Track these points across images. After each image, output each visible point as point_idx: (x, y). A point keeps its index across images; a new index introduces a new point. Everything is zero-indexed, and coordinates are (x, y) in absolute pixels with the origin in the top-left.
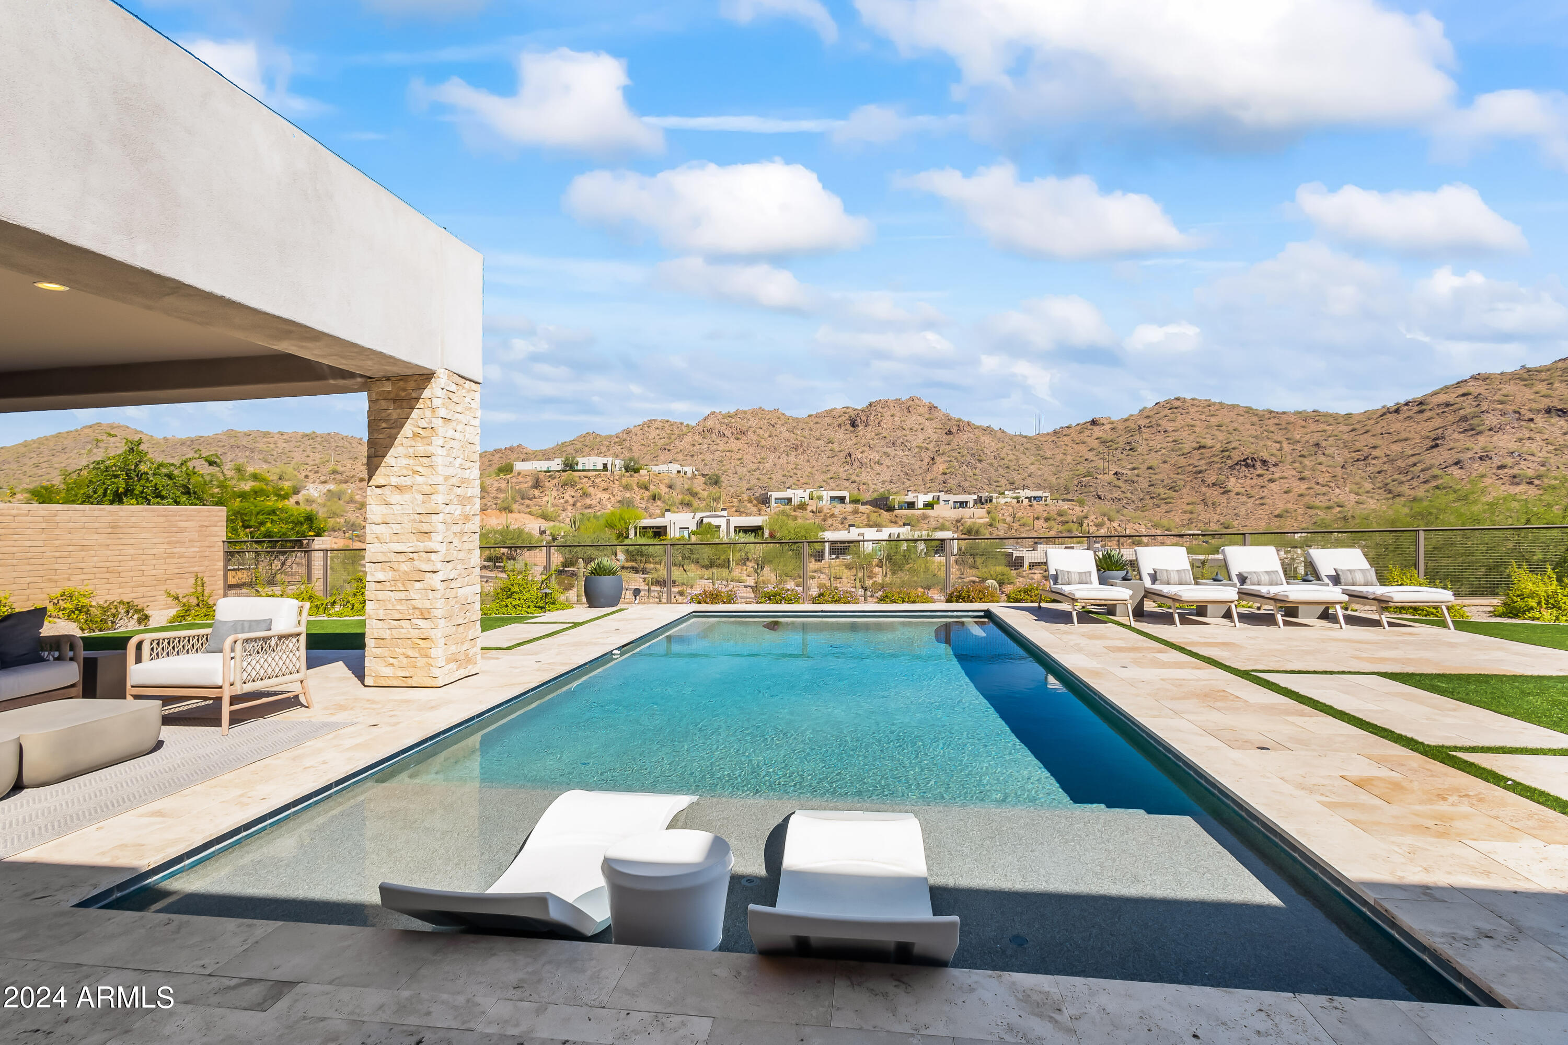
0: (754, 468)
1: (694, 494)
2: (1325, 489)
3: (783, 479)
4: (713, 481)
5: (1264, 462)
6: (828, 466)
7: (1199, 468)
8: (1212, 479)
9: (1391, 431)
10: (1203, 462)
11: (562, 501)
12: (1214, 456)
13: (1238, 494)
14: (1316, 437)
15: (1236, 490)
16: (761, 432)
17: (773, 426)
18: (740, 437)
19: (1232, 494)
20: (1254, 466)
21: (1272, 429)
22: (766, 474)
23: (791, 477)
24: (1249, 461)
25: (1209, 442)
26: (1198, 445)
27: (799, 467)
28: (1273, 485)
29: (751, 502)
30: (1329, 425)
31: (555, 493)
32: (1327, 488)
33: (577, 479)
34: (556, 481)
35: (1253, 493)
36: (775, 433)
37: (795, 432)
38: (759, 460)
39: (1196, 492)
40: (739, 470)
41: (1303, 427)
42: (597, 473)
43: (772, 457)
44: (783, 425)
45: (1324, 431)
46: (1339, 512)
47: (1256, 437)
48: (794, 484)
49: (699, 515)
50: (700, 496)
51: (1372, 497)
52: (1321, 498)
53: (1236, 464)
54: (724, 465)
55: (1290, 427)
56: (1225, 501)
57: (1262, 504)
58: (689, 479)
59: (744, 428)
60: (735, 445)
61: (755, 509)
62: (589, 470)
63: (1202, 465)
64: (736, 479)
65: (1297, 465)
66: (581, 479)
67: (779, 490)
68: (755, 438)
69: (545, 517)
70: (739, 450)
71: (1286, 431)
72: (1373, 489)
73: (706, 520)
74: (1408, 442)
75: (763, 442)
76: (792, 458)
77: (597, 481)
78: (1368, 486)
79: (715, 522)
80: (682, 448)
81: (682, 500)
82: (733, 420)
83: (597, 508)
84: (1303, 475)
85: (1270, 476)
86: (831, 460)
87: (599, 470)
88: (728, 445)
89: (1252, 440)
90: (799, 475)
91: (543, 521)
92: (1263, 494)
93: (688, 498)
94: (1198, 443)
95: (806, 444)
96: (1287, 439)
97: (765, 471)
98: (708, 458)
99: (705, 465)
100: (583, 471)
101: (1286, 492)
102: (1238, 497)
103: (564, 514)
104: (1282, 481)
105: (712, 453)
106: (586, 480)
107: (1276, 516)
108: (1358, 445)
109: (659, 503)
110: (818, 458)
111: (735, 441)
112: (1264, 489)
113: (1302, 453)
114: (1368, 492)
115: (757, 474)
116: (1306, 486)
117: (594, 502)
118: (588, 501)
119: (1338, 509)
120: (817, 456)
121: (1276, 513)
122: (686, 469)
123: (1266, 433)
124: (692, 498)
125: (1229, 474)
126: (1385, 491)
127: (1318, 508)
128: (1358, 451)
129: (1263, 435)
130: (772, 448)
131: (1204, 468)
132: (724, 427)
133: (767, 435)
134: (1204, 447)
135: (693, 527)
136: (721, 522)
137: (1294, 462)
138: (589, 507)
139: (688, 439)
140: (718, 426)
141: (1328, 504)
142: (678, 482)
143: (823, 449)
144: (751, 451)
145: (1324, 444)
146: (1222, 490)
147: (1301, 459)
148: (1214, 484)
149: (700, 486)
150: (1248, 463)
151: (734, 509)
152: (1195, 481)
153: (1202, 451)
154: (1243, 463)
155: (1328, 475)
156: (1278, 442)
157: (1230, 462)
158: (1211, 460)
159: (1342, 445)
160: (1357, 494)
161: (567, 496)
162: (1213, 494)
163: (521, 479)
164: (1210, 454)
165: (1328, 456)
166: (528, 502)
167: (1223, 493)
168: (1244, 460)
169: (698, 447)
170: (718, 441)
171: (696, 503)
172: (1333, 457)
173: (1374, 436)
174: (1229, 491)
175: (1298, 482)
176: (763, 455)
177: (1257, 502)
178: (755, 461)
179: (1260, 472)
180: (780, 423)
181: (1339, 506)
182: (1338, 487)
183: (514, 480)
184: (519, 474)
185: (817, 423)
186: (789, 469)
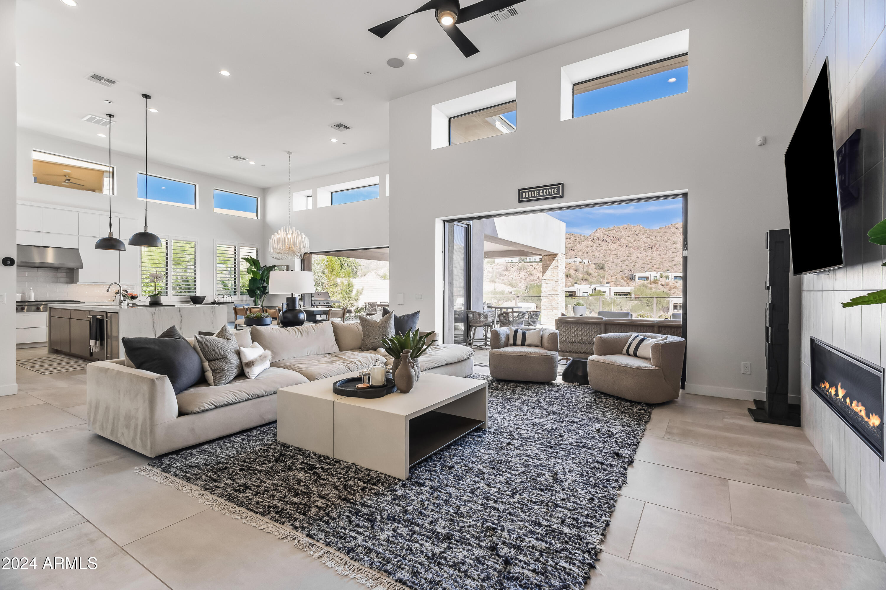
0: (624, 259)
1: (590, 275)
3: (643, 266)
4: (600, 267)
6: (673, 258)
11: (519, 278)
16: (629, 239)
17: (637, 235)
18: (616, 242)
22: (632, 263)
23: (648, 264)
27: (654, 258)
29: (623, 279)
31: (515, 274)
33: (526, 267)
34: (516, 267)
36: (638, 239)
37: (651, 238)
38: (627, 255)
40: (615, 260)
42: (537, 263)
43: (636, 253)
44: (643, 234)
48: (650, 268)
49: (593, 286)
50: (592, 275)
54: (606, 258)
58: (586, 266)
59: (618, 237)
60: (612, 246)
61: (626, 283)
62: (532, 262)
64: (614, 266)
66: (528, 266)
67: (640, 272)
68: (625, 242)
69: (511, 285)
70: (615, 249)
73: (597, 289)
75: (630, 245)
76: (649, 253)
77: (537, 267)
79: (603, 289)
80: (581, 249)
81: (583, 277)
82: (612, 233)
83: (537, 281)
86: (675, 254)
87: (538, 262)
88: (608, 246)
90: (653, 263)
91: (510, 287)
93: (586, 276)
95: (658, 245)
97: (631, 261)
98: (597, 254)
99: (595, 258)
100: (529, 262)
103: (520, 284)
105: (599, 251)
106: (531, 267)
109: (570, 279)
110: (666, 253)
111: (613, 244)
115: (626, 262)
117: (535, 278)
118: (532, 278)
120: (665, 252)
122: (584, 261)
124: (588, 277)
130: (636, 248)
132: (606, 236)
133: (632, 240)
135: (590, 292)
136: (607, 290)
138: (533, 281)
139: (585, 244)
140: (602, 236)
142: (581, 268)
143: (670, 247)
144: (623, 249)
149: (593, 270)
151: (613, 283)
161: (522, 275)
163: (499, 267)
166: (502, 278)
169: (591, 248)
170: (602, 244)
171: (591, 279)
176: (630, 252)
178: (625, 255)
180: (641, 233)
183: (495, 267)
184: (498, 264)
185: (665, 232)
186: (647, 259)
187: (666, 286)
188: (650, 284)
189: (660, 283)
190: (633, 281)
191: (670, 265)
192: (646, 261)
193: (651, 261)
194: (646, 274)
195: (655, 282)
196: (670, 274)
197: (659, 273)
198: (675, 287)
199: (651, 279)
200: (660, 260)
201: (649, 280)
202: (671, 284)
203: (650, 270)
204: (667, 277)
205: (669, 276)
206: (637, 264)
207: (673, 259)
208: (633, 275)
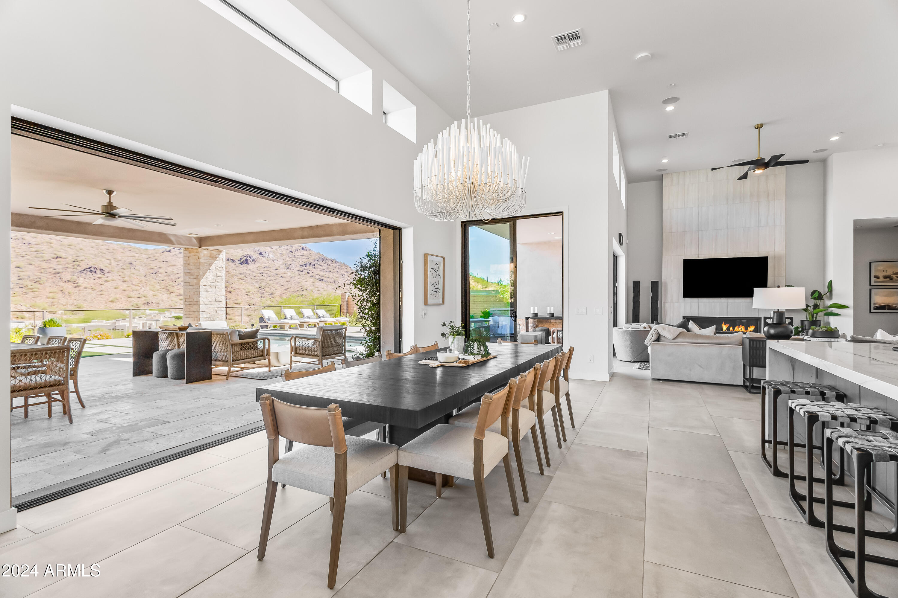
2: (137, 288)
5: (102, 270)
7: (57, 271)
8: (68, 278)
9: (167, 260)
10: (60, 267)
12: (68, 263)
13: (85, 288)
14: (130, 260)
15: (84, 285)
19: (81, 288)
20: (95, 272)
21: (104, 252)
24: (92, 269)
25: (63, 255)
26: (55, 256)
28: (107, 284)
30: (137, 253)
32: (138, 287)
35: (94, 287)
39: (56, 285)
41: (123, 253)
45: (134, 256)
46: (145, 300)
47: (95, 255)
51: (160, 293)
52: (135, 292)
53: (84, 270)
55: (115, 251)
56: (77, 292)
57: (102, 295)
63: (60, 268)
65: (120, 273)
71: (113, 254)
72: (160, 289)
74: (175, 267)
78: (158, 287)
84: (125, 279)
85: (106, 279)
89: (93, 257)
92: (101, 289)
94: (55, 254)
96: (114, 258)
101: (115, 288)
102: (86, 289)
104: (113, 281)
107: (110, 302)
108: (152, 266)
112: (102, 286)
113: (123, 267)
114: (158, 290)
116: (126, 285)
119: (144, 298)
121: (110, 300)
123: (101, 254)
125: (79, 275)
126: (166, 290)
127: (134, 297)
128: (152, 269)
129: (99, 254)
131: (61, 271)
134: (61, 258)
137: (119, 272)
141: (138, 296)
145: (134, 263)
146: (75, 285)
147: (122, 270)
148: (69, 281)
150: (91, 270)
152: (55, 278)
153: (59, 259)
154: (88, 270)
155: (137, 280)
156: (109, 260)
157: (80, 269)
158: (66, 266)
159: (144, 265)
160: (153, 291)
162: (69, 287)
164: (65, 262)
165: (137, 270)
167: (75, 287)
168: (89, 268)
172: (140, 271)
173: (159, 262)
174: (80, 286)
175: (122, 283)
177: (98, 293)
179: (99, 275)
181: (145, 297)
182: (143, 287)
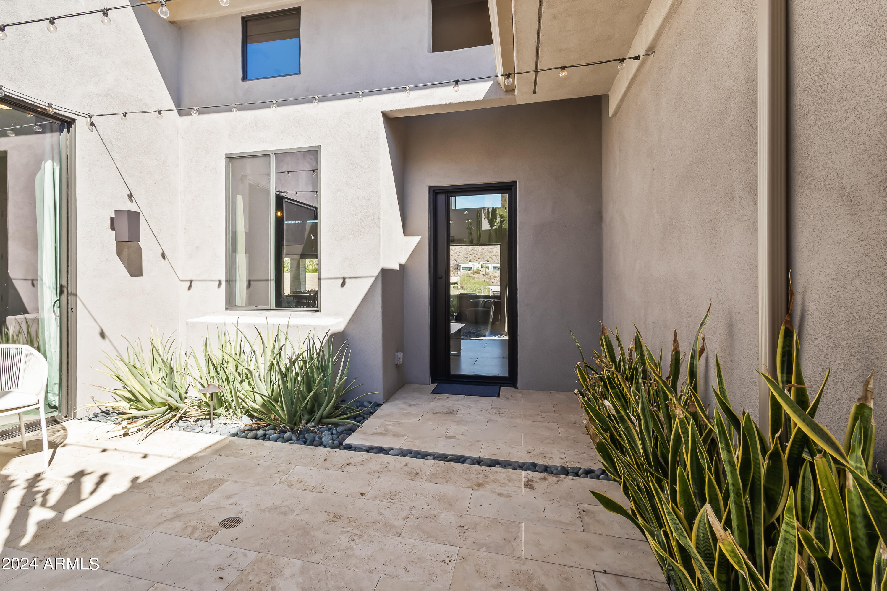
187: (486, 276)
188: (473, 274)
189: (481, 273)
190: (458, 271)
191: (490, 256)
192: (469, 252)
193: (473, 251)
194: (470, 265)
195: (478, 272)
196: (489, 265)
197: (481, 263)
198: (494, 277)
199: (474, 269)
200: (481, 251)
201: (472, 270)
202: (490, 274)
203: (472, 260)
204: (487, 267)
205: (489, 266)
206: (460, 254)
207: (492, 250)
208: (458, 265)
